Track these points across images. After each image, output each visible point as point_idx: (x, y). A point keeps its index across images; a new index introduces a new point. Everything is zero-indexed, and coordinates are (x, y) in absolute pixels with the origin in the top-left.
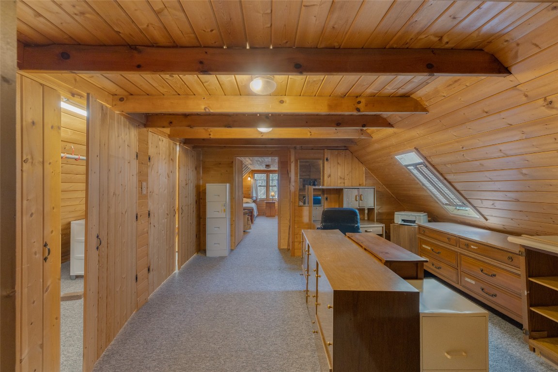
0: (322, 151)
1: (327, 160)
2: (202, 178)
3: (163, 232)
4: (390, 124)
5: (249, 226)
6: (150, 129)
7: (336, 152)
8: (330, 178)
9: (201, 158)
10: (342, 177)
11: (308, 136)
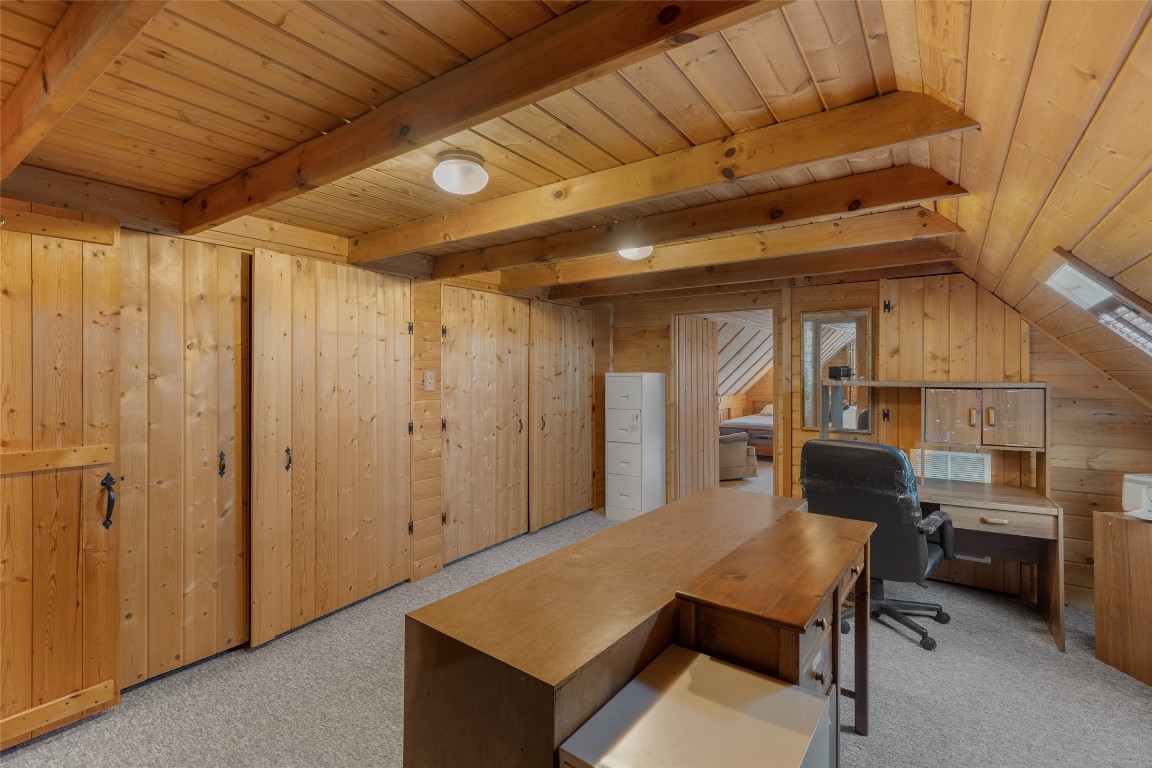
0: (871, 285)
1: (887, 307)
2: (613, 362)
3: (486, 458)
4: (950, 183)
5: (751, 469)
6: (443, 281)
7: (917, 284)
8: (896, 357)
9: (611, 321)
10: (939, 354)
11: (756, 254)
